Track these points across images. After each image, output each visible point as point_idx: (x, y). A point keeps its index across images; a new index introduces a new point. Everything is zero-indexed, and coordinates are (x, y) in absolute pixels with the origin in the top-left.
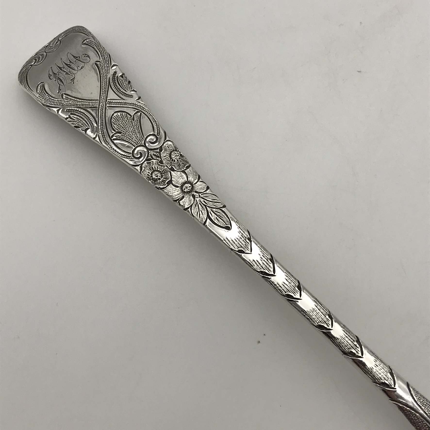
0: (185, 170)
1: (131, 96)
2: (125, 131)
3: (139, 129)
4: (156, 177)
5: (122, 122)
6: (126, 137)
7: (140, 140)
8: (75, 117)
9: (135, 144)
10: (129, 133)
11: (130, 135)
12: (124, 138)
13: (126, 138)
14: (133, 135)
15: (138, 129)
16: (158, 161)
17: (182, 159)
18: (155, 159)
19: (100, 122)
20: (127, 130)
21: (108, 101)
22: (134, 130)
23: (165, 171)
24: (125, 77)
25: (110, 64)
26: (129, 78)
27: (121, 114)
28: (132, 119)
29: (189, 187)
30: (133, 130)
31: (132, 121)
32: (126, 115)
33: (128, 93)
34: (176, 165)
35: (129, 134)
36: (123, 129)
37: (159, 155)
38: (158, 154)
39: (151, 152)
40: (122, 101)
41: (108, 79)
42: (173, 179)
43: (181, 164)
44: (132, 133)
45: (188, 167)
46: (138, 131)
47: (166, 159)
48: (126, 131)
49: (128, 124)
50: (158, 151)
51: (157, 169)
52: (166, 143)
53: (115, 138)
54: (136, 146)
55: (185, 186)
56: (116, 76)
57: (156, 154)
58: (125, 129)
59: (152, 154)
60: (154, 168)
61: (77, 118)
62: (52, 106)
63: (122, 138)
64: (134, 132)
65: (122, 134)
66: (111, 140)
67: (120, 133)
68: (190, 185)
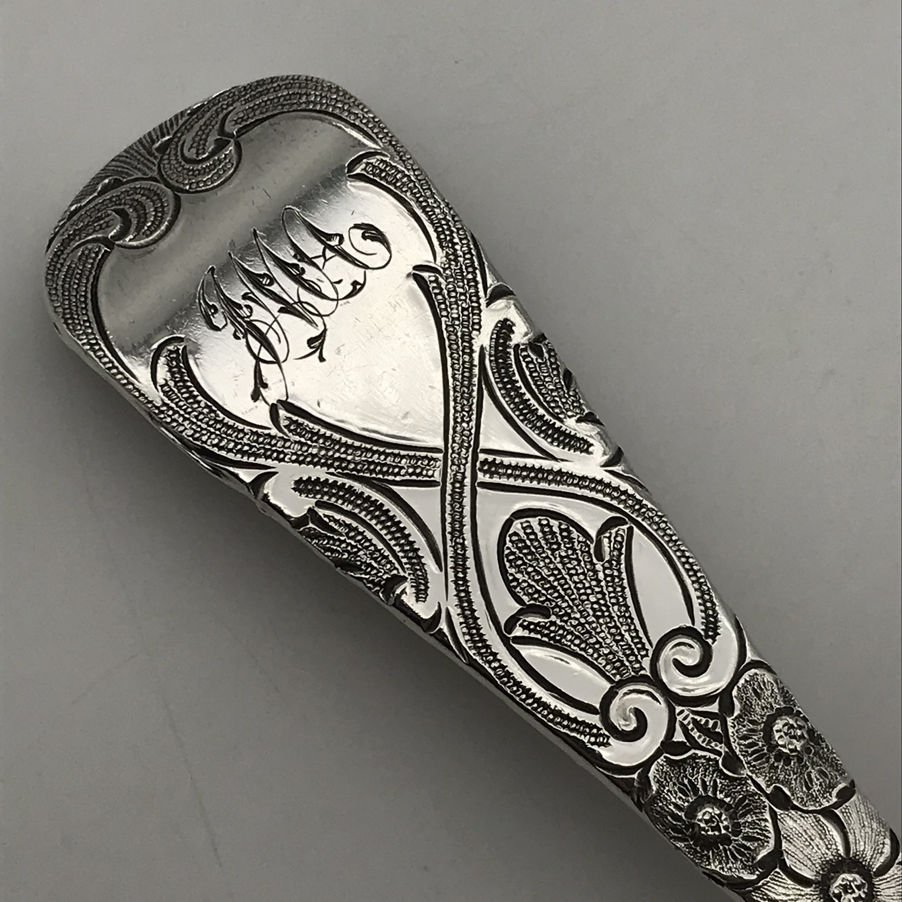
0: (837, 805)
1: (583, 446)
2: (564, 605)
3: (625, 599)
4: (713, 829)
5: (551, 562)
6: (572, 633)
7: (633, 654)
8: (336, 521)
9: (614, 668)
10: (585, 618)
11: (590, 623)
12: (562, 636)
13: (569, 637)
14: (601, 625)
15: (621, 599)
16: (718, 758)
17: (815, 754)
18: (704, 745)
19: (450, 553)
20: (573, 600)
21: (482, 457)
22: (606, 605)
23: (748, 805)
24: (549, 352)
25: (480, 286)
26: (567, 360)
27: (545, 522)
28: (592, 551)
29: (859, 887)
30: (602, 602)
31: (595, 561)
32: (567, 530)
33: (571, 424)
34: (796, 780)
35: (583, 620)
36: (556, 595)
37: (718, 730)
38: (715, 725)
39: (682, 712)
40: (546, 464)
41: (476, 356)
42: (784, 845)
43: (818, 780)
44: (598, 617)
45: (845, 795)
46: (623, 609)
47: (750, 751)
48: (569, 606)
49: (577, 574)
50: (714, 708)
51: (715, 793)
52: (746, 676)
53: (526, 633)
54: (618, 677)
55: (839, 882)
56: (512, 343)
57: (707, 722)
58: (566, 598)
59: (689, 723)
60: (699, 786)
61: (349, 526)
62: (231, 456)
63: (553, 638)
64: (606, 614)
65: (553, 618)
66: (506, 642)
67: (545, 612)
68: (859, 880)
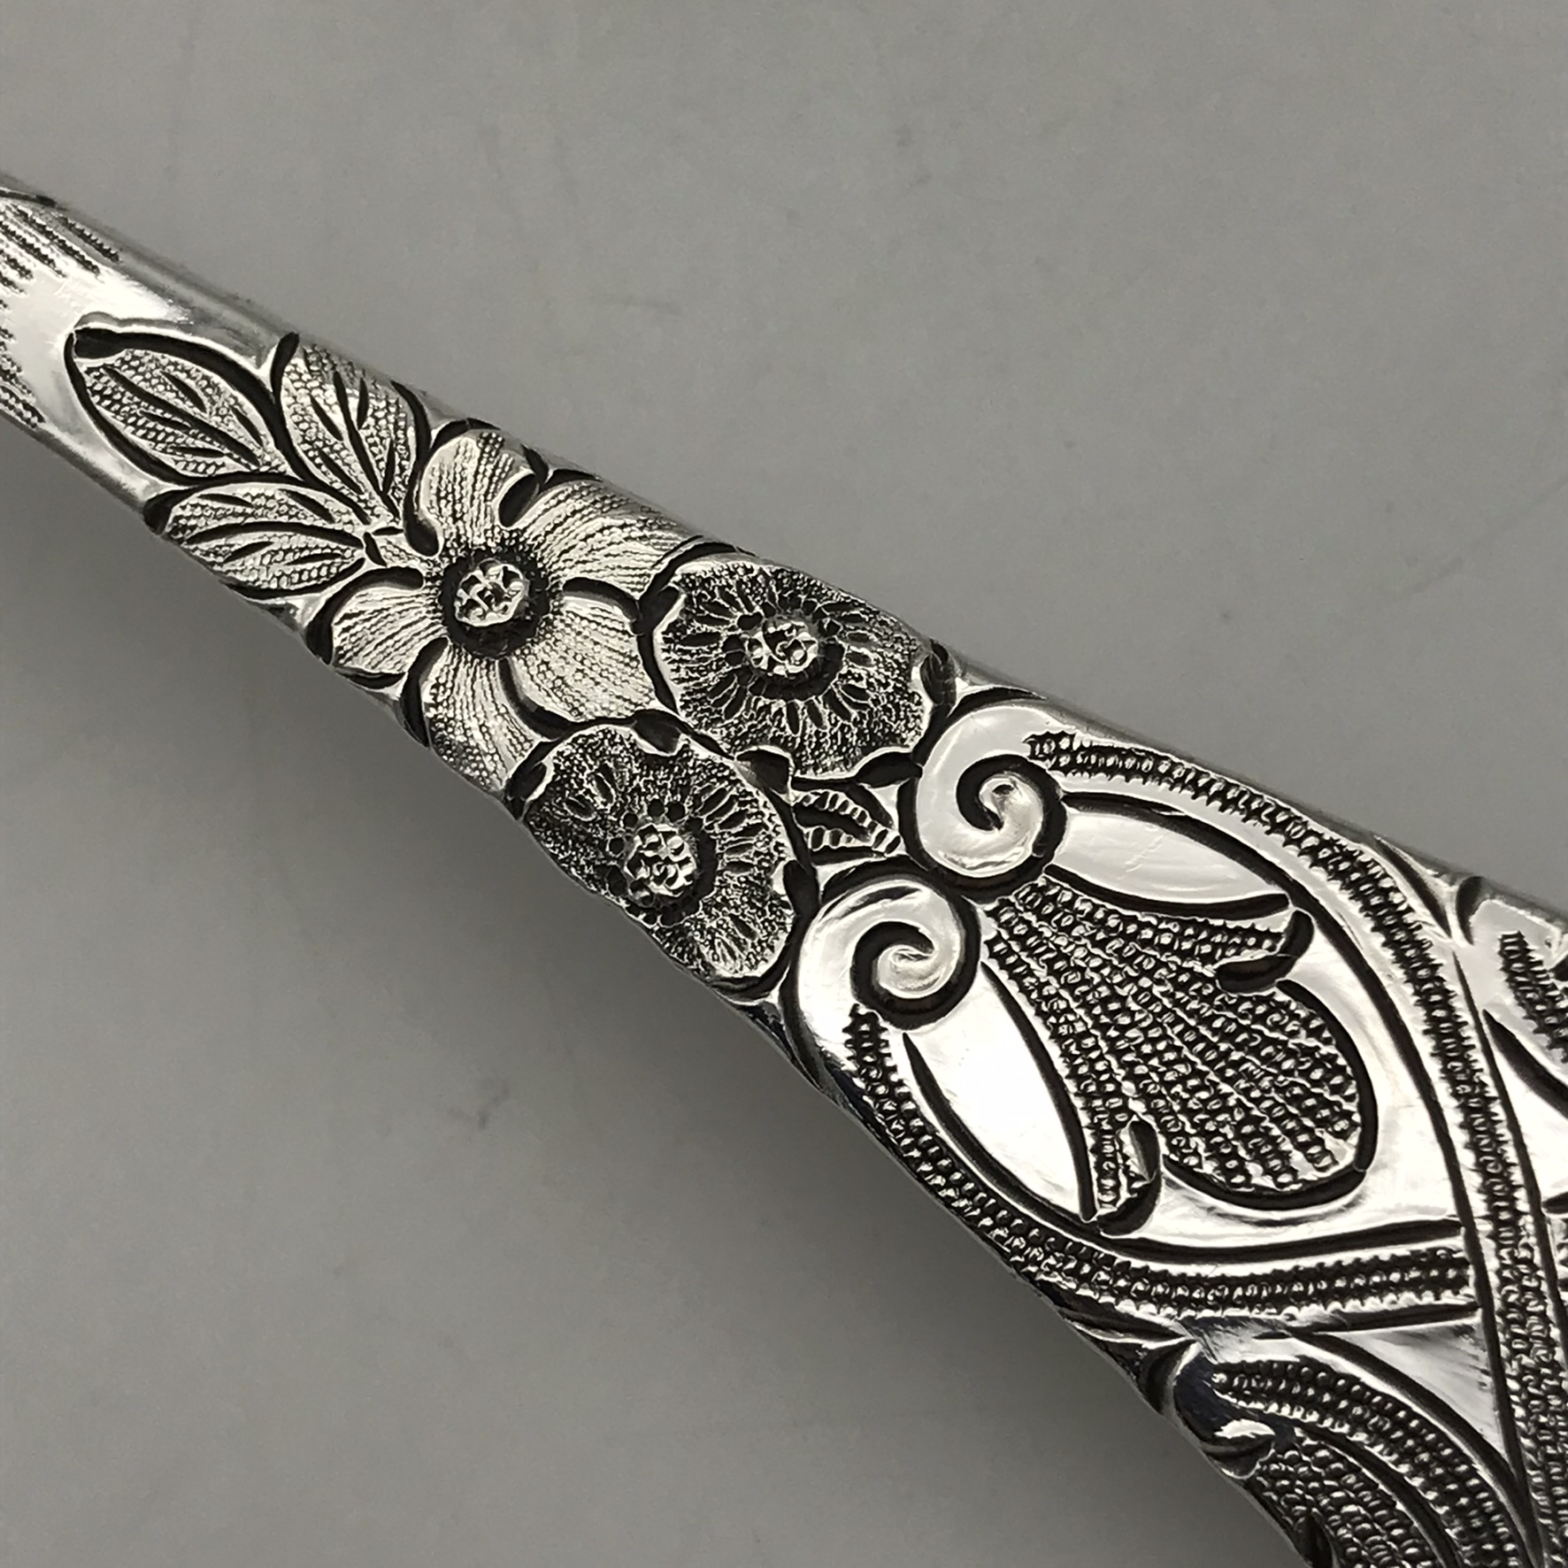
0: (543, 750)
2: (1194, 1005)
3: (1065, 1054)
4: (780, 636)
5: (1246, 1092)
6: (1163, 949)
10: (1141, 990)
11: (1129, 979)
12: (1180, 936)
13: (1166, 940)
14: (1103, 982)
15: (1073, 1049)
16: (798, 774)
17: (603, 842)
18: (832, 793)
20: (1179, 1020)
22: (1104, 1028)
23: (719, 703)
27: (1284, 1178)
28: (1162, 1140)
29: (472, 604)
30: (1113, 1033)
31: (1150, 1120)
32: (1229, 1174)
34: (633, 777)
35: (1145, 982)
36: (1217, 1024)
37: (808, 831)
38: (818, 837)
39: (892, 847)
42: (632, 646)
43: (588, 791)
44: (1115, 996)
45: (527, 775)
46: (1063, 1030)
47: (736, 808)
48: (1183, 1006)
49: (1182, 1079)
50: (826, 872)
51: (792, 709)
52: (773, 957)
53: (1261, 924)
55: (513, 606)
57: (835, 840)
58: (1193, 1022)
59: (872, 827)
60: (825, 712)
63: (1199, 927)
64: (1097, 1010)
65: (1209, 971)
66: (1298, 893)
67: (1234, 977)
68: (474, 619)
